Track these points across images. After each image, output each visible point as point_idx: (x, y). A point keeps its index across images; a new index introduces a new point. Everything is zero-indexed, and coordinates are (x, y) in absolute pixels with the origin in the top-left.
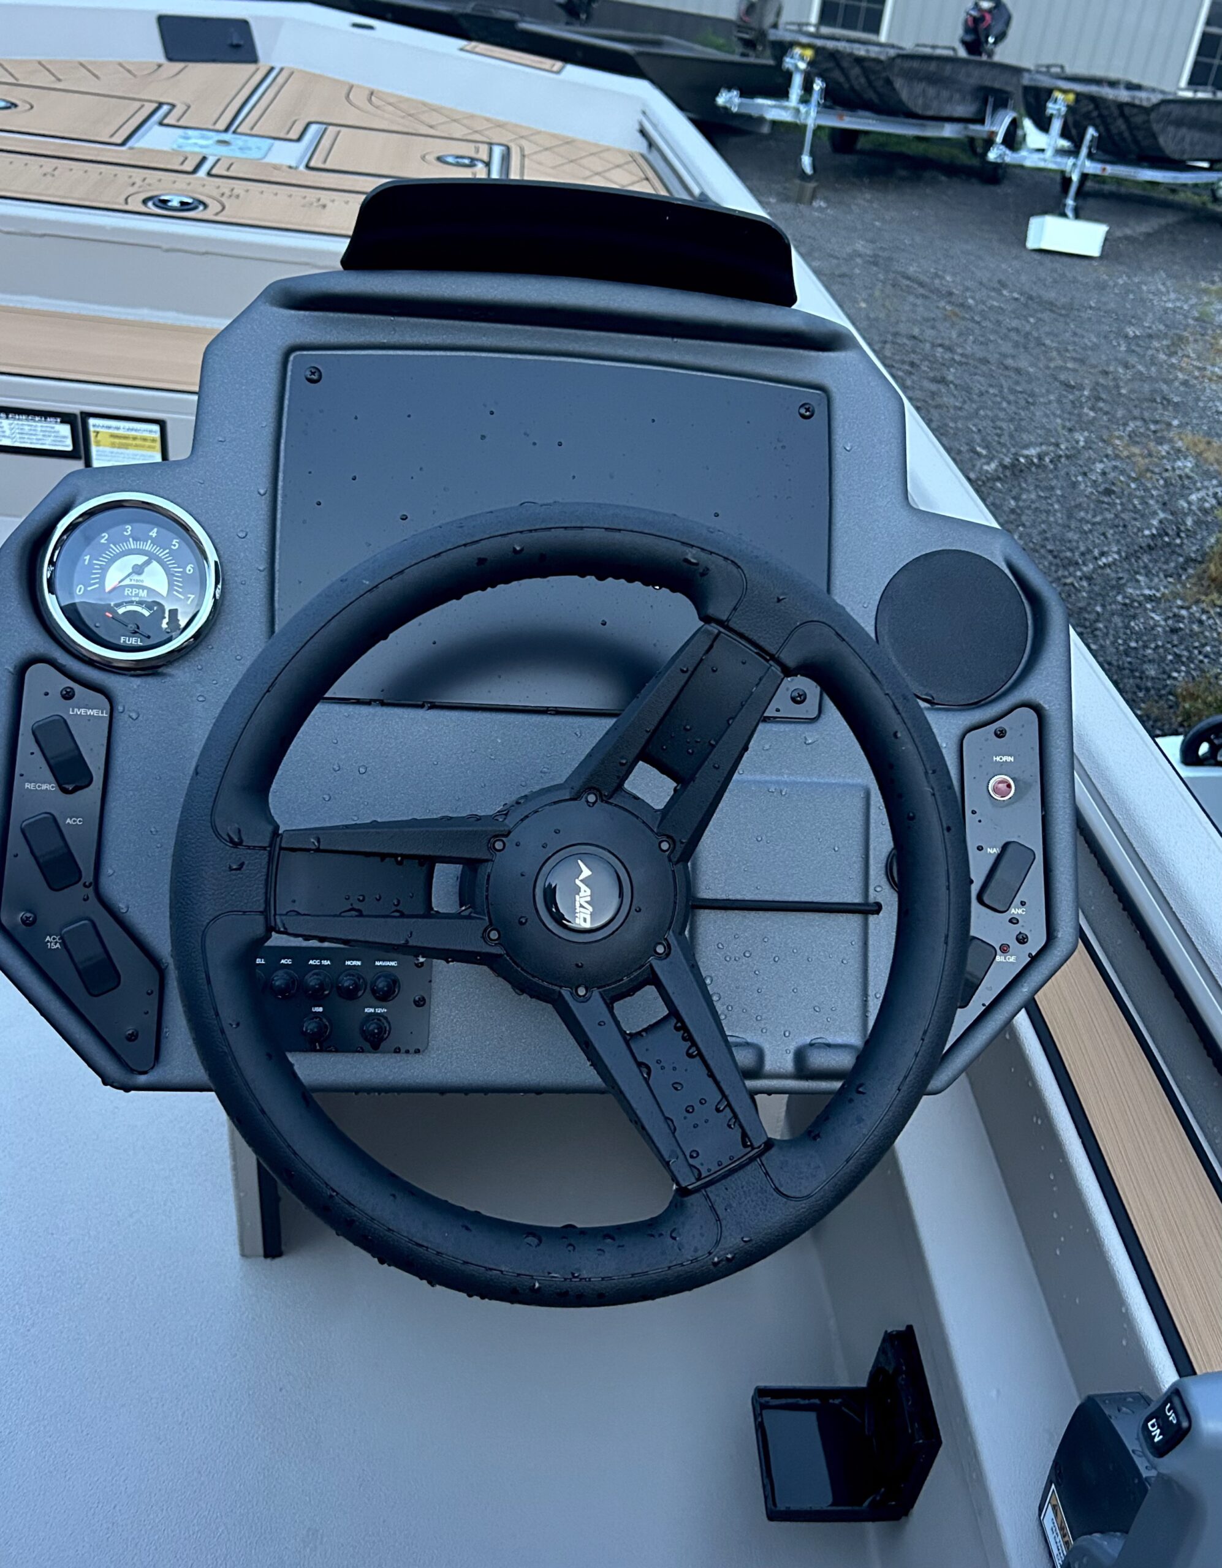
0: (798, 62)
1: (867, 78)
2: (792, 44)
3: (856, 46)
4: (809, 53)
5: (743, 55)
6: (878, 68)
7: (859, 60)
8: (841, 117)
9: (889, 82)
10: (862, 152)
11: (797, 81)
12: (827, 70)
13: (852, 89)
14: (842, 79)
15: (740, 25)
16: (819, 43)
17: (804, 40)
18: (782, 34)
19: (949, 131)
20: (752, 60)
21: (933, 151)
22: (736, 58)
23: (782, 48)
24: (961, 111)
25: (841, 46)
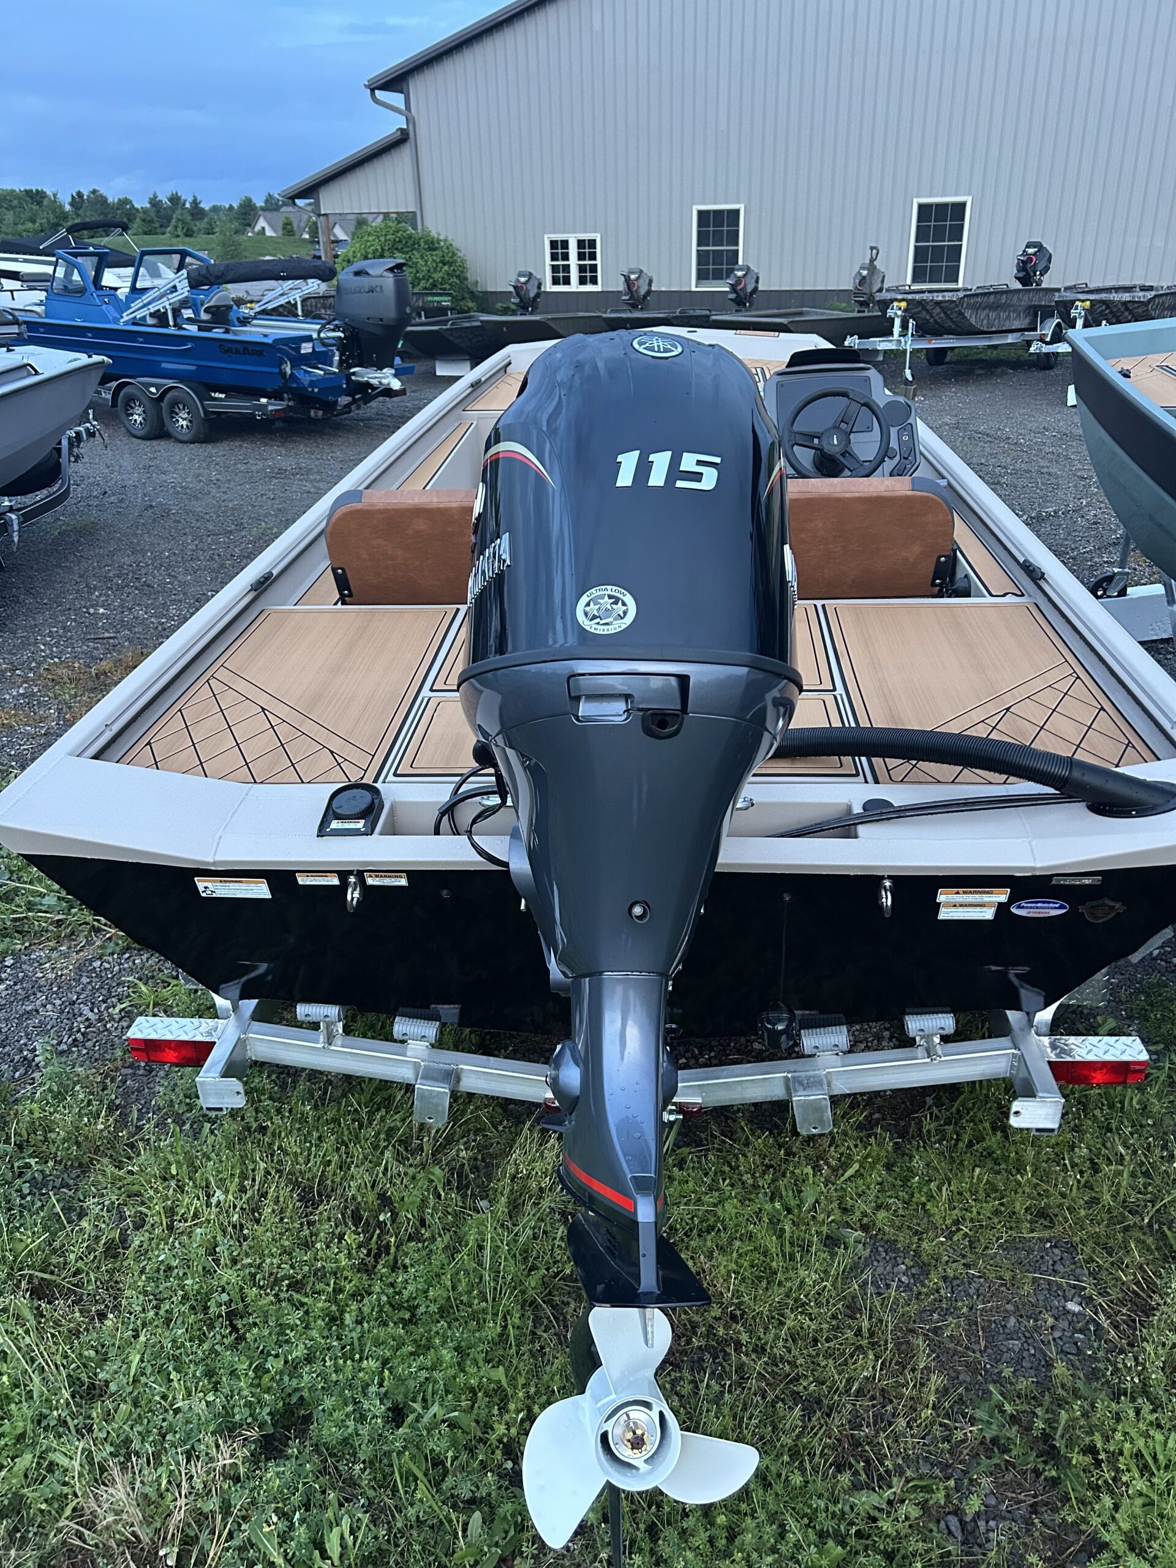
0: (896, 311)
1: (945, 313)
2: (892, 301)
3: (935, 294)
4: (903, 305)
5: (859, 312)
6: (953, 305)
7: (938, 303)
8: (930, 342)
9: (961, 314)
10: (950, 363)
11: (897, 322)
12: (917, 313)
13: (936, 321)
14: (928, 317)
15: (857, 293)
16: (910, 297)
17: (900, 297)
18: (885, 295)
19: (1011, 339)
20: (866, 314)
21: (1002, 355)
22: (856, 315)
23: (886, 304)
24: (1017, 324)
25: (925, 296)
